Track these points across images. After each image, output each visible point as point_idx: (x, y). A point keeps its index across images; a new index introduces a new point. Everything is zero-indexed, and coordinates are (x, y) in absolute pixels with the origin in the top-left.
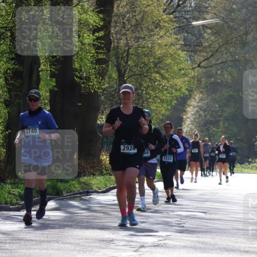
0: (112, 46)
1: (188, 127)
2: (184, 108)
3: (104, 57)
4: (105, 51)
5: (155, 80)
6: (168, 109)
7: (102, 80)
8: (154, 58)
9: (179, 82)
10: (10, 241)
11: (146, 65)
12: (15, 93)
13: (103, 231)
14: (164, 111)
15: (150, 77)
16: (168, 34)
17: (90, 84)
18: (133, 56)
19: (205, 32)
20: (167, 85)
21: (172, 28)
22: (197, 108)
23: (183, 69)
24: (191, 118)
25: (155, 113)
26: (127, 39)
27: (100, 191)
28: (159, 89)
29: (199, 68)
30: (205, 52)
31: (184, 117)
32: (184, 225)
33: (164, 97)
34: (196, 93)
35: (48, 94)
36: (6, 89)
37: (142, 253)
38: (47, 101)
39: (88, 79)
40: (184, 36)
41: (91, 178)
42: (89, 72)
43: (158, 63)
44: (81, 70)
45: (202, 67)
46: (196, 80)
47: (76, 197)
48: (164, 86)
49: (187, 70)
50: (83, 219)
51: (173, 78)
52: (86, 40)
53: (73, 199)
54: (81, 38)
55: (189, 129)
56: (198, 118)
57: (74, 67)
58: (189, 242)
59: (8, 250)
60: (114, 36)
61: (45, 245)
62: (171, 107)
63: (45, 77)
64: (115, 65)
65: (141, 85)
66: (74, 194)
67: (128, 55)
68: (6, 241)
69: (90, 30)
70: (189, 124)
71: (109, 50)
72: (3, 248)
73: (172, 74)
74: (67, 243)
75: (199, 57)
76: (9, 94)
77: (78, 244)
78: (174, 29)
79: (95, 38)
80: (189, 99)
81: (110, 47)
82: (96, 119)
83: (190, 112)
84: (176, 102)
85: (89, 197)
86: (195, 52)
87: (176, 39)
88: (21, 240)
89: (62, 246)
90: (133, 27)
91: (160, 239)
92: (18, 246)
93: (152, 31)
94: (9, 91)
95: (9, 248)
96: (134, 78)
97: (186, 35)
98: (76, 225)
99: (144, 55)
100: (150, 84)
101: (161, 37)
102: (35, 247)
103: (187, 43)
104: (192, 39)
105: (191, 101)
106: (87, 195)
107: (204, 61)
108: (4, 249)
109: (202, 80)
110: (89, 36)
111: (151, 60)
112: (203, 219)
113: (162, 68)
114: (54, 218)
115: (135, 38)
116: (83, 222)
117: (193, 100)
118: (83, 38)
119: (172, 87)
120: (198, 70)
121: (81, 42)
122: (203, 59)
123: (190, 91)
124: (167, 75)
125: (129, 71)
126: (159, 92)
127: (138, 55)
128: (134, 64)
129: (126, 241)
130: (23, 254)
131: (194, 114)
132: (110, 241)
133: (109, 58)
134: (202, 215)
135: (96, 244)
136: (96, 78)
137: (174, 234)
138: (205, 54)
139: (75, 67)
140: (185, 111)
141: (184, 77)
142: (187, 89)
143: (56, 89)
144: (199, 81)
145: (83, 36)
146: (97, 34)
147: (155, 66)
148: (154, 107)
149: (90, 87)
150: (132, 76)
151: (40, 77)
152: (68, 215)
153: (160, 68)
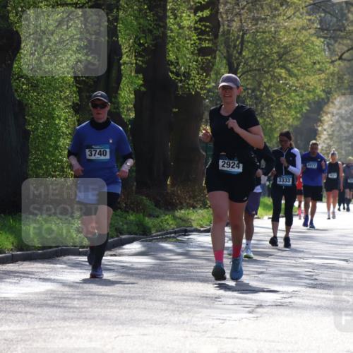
0: (221, 30)
1: (324, 142)
2: (319, 117)
3: (210, 45)
4: (211, 38)
5: (279, 78)
6: (297, 117)
7: (206, 76)
8: (278, 47)
9: (312, 80)
10: (79, 296)
11: (268, 56)
12: (88, 94)
13: (206, 284)
14: (291, 120)
15: (272, 73)
16: (298, 14)
17: (191, 82)
18: (250, 44)
19: (349, 11)
20: (297, 85)
21: (304, 5)
22: (337, 117)
23: (319, 63)
24: (328, 130)
25: (279, 122)
26: (241, 20)
27: (202, 229)
28: (284, 89)
29: (340, 62)
30: (350, 39)
31: (320, 128)
32: (316, 277)
33: (291, 101)
34: (336, 96)
35: (132, 96)
36: (75, 89)
37: (258, 315)
38: (130, 106)
39: (187, 75)
40: (320, 16)
41: (191, 211)
42: (189, 66)
43: (284, 53)
44: (178, 63)
45: (345, 60)
46: (336, 77)
47: (170, 237)
48: (292, 86)
49: (323, 63)
50: (179, 267)
51: (305, 75)
52: (185, 22)
53: (165, 240)
54: (178, 19)
55: (325, 146)
56: (339, 131)
57: (167, 58)
58: (325, 300)
59: (76, 308)
60: (224, 16)
61: (126, 303)
62: (302, 115)
63: (129, 73)
64: (225, 57)
65: (260, 84)
66: (167, 233)
67: (242, 43)
68: (74, 297)
69: (191, 8)
70: (326, 139)
71: (216, 36)
72: (70, 305)
73: (303, 70)
74: (156, 300)
75: (341, 46)
76: (79, 96)
77: (172, 302)
78: (306, 7)
79: (197, 19)
80: (326, 103)
81: (218, 32)
82: (198, 130)
83: (327, 122)
84: (308, 108)
85: (187, 237)
86: (335, 38)
87: (310, 20)
88: (95, 295)
89: (150, 304)
90: (250, 5)
91: (284, 295)
92: (89, 303)
93: (276, 9)
94: (80, 92)
95: (78, 306)
96: (250, 75)
97: (323, 15)
98: (168, 276)
99: (265, 42)
100: (272, 83)
101: (289, 18)
102: (114, 305)
103: (324, 27)
104: (331, 21)
105: (329, 107)
106: (185, 235)
107: (347, 51)
108: (71, 308)
109: (345, 77)
110: (189, 16)
111: (274, 50)
112: (344, 269)
113: (290, 61)
114: (139, 266)
115: (253, 20)
116: (178, 272)
117: (331, 105)
118: (181, 19)
119: (302, 87)
120: (339, 64)
121: (179, 25)
122: (346, 49)
123: (328, 92)
124: (296, 71)
125: (243, 66)
126: (285, 94)
127: (256, 43)
128: (250, 56)
129: (238, 298)
130: (96, 314)
131: (332, 125)
132: (216, 298)
133: (217, 47)
134: (343, 263)
135: (197, 302)
136: (198, 74)
137: (303, 289)
138: (349, 41)
139: (170, 58)
140: (320, 121)
141: (320, 74)
142: (324, 91)
143: (143, 89)
144: (340, 78)
145: (181, 17)
146: (200, 14)
147: (280, 58)
148: (277, 114)
149: (191, 86)
150: (247, 72)
151: (122, 72)
152: (158, 261)
153: (287, 60)
